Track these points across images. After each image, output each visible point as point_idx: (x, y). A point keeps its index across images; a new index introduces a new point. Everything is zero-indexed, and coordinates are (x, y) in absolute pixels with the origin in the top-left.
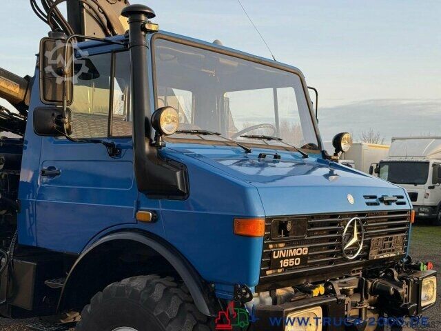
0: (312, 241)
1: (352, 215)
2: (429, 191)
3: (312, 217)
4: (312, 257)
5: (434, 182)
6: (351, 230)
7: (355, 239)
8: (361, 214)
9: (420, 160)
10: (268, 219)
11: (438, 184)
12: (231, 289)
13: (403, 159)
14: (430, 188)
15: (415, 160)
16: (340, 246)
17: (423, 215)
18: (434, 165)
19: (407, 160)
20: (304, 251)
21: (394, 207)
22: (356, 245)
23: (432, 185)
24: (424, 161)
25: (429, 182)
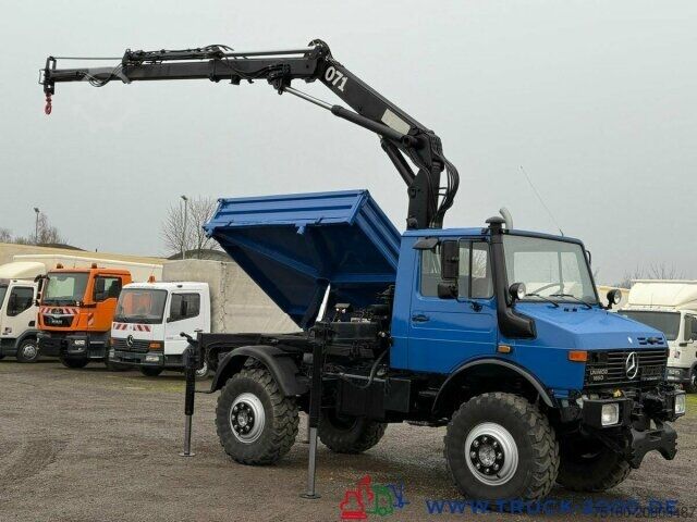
0: (609, 366)
1: (631, 350)
2: (679, 349)
3: (610, 351)
4: (609, 376)
5: (686, 337)
6: (630, 361)
7: (633, 366)
8: (636, 350)
9: (669, 310)
10: (588, 352)
11: (691, 340)
12: (567, 392)
13: (647, 308)
14: (681, 345)
15: (662, 309)
16: (625, 370)
17: (673, 378)
18: (687, 317)
19: (652, 309)
20: (605, 371)
21: (656, 346)
22: (633, 370)
23: (684, 342)
24: (675, 311)
25: (681, 338)
